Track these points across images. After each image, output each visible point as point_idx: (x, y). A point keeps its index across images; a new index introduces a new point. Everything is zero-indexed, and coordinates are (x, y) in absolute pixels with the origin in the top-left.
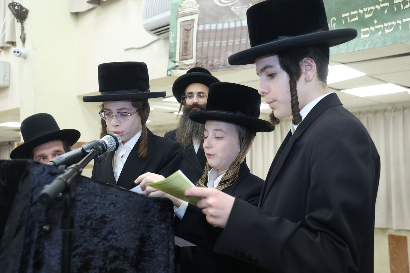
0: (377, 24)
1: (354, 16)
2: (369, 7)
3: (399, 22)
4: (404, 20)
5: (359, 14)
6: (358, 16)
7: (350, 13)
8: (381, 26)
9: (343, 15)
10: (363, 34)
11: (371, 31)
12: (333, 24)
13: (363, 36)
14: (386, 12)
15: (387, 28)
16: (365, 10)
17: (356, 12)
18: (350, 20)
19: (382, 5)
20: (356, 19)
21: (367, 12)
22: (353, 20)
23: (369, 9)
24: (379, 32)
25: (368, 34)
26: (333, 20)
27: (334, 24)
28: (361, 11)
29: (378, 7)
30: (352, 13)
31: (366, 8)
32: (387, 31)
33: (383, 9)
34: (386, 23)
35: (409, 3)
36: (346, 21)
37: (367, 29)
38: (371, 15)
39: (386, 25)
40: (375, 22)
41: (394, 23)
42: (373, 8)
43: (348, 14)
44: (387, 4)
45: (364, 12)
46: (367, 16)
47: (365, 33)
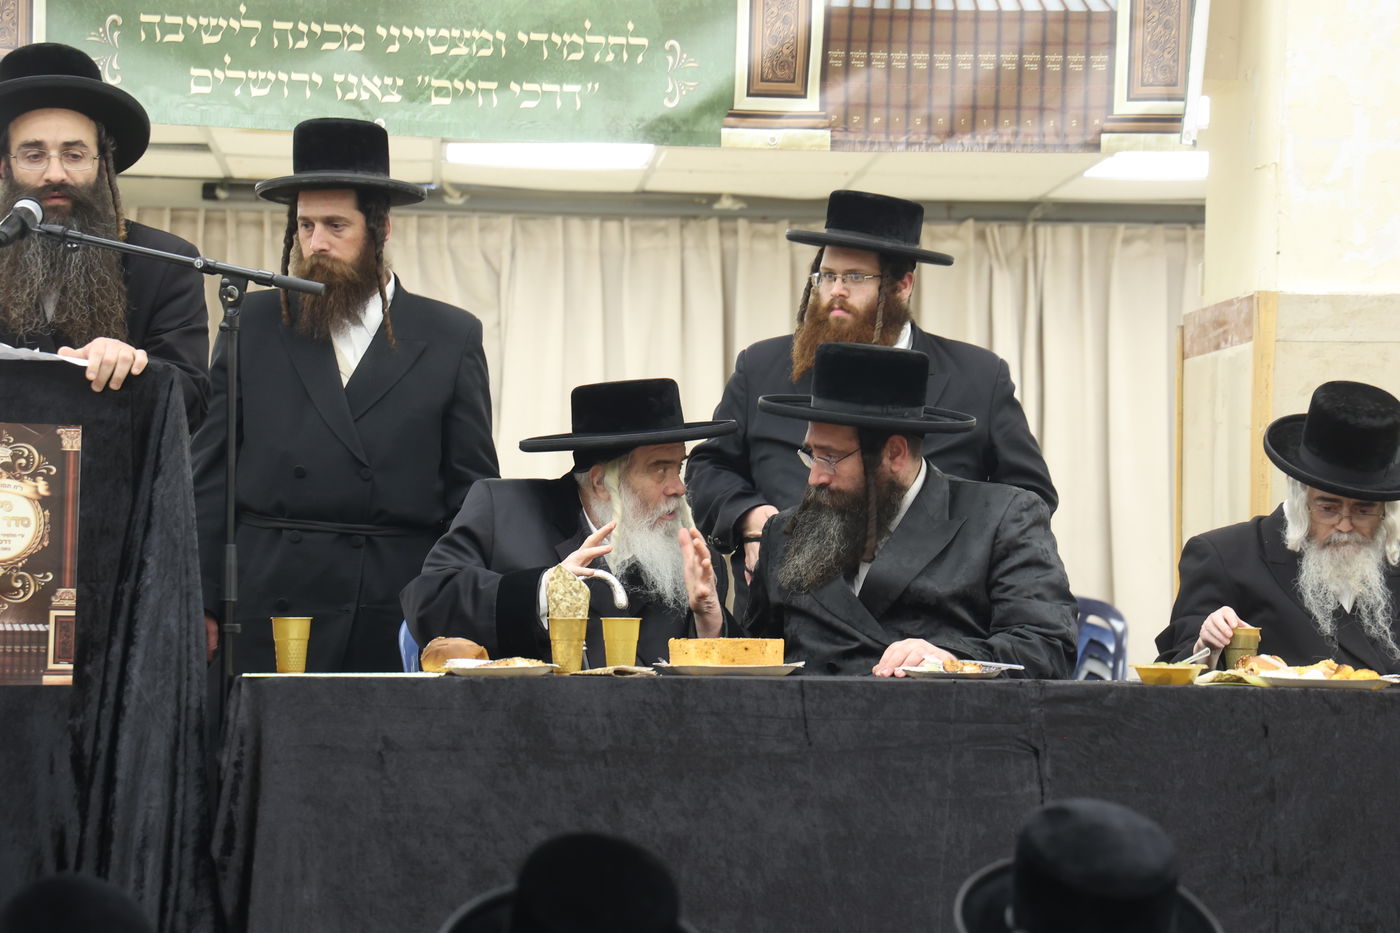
0: (231, 67)
1: (174, 29)
2: (214, 17)
3: (283, 77)
4: (296, 77)
5: (186, 28)
6: (183, 32)
7: (163, 18)
8: (241, 74)
9: (144, 18)
10: (197, 84)
11: (216, 79)
12: (112, 31)
13: (195, 89)
14: (253, 42)
15: (255, 82)
16: (203, 21)
17: (178, 20)
18: (163, 36)
19: (247, 24)
20: (179, 37)
21: (207, 29)
22: (169, 38)
23: (213, 22)
24: (236, 87)
25: (208, 84)
26: (114, 21)
27: (116, 34)
28: (191, 21)
29: (234, 24)
30: (169, 19)
31: (205, 16)
32: (256, 92)
33: (247, 33)
34: (254, 70)
35: (305, 38)
36: (151, 36)
37: (206, 72)
38: (216, 39)
39: (252, 75)
40: (227, 59)
41: (271, 76)
42: (223, 23)
43: (156, 19)
44: (257, 24)
45: (199, 26)
46: (207, 39)
47: (199, 80)
